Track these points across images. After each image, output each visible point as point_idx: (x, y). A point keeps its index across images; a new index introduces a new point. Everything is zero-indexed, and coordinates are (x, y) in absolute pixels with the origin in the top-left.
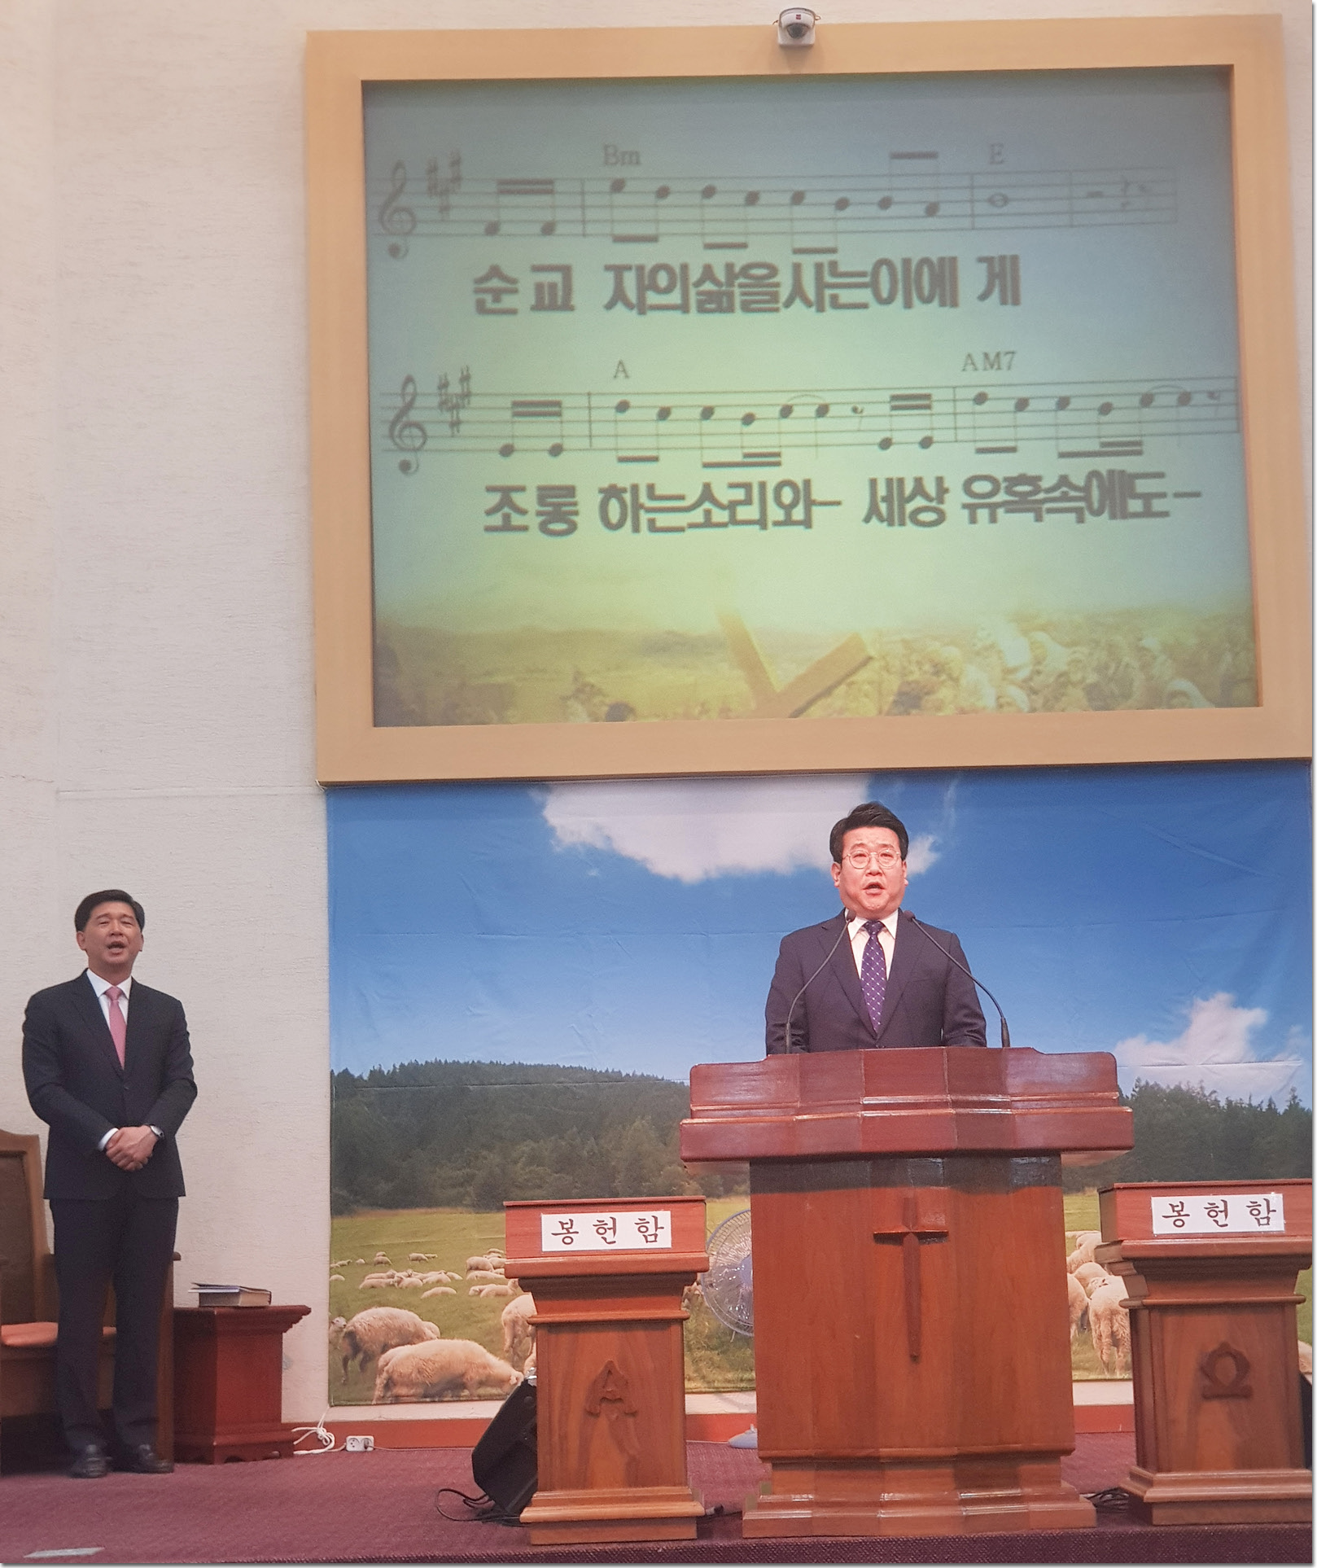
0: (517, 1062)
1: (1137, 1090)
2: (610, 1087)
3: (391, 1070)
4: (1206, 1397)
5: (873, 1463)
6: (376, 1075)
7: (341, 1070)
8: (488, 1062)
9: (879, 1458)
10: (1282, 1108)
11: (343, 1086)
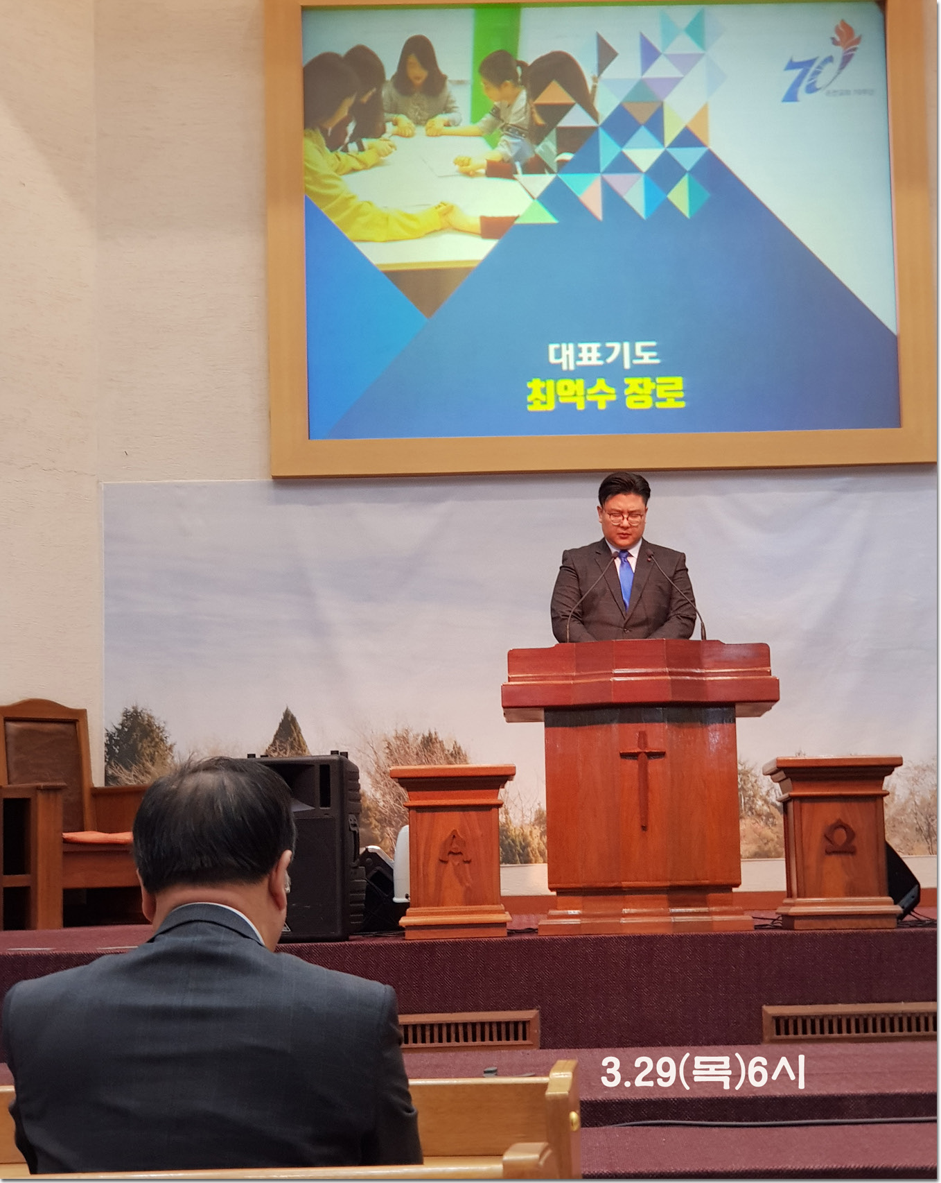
4: (826, 852)
5: (618, 891)
9: (622, 888)
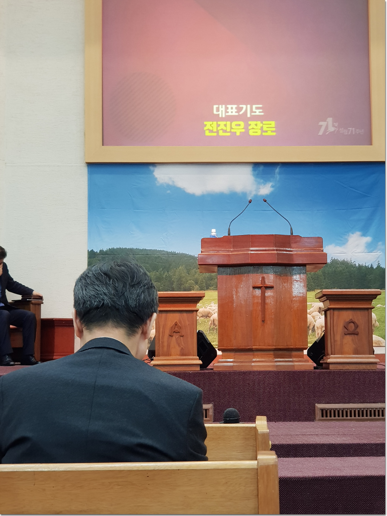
0: (144, 248)
1: (331, 261)
2: (173, 256)
3: (106, 250)
4: (345, 334)
6: (101, 251)
7: (91, 250)
8: (135, 248)
9: (252, 349)
10: (375, 268)
11: (92, 255)
